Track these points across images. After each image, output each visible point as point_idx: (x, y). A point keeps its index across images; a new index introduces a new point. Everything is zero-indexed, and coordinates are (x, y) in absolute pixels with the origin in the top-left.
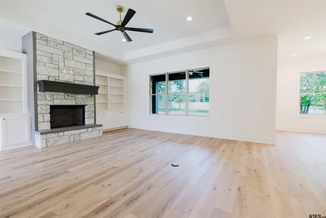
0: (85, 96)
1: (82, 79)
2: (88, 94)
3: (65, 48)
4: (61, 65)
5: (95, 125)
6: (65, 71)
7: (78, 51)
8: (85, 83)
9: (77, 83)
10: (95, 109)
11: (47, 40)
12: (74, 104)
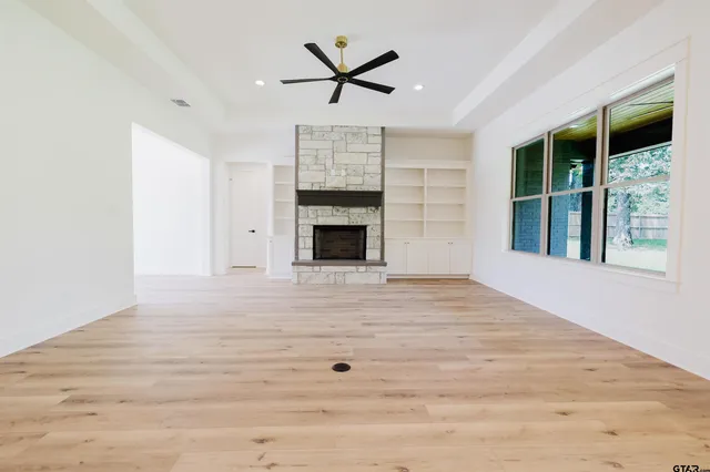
0: (363, 210)
1: (359, 180)
2: (371, 205)
3: (335, 136)
4: (329, 163)
5: (382, 263)
6: (333, 172)
7: (354, 134)
8: (365, 188)
9: (351, 188)
10: (383, 233)
11: (311, 131)
12: (346, 224)
